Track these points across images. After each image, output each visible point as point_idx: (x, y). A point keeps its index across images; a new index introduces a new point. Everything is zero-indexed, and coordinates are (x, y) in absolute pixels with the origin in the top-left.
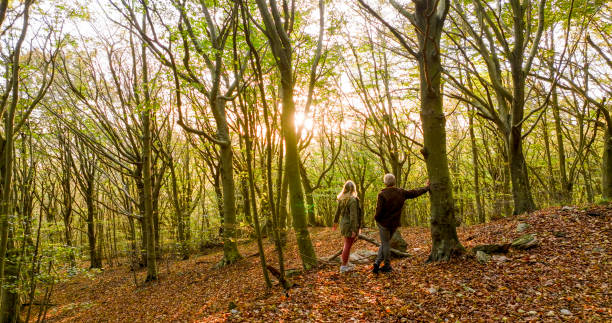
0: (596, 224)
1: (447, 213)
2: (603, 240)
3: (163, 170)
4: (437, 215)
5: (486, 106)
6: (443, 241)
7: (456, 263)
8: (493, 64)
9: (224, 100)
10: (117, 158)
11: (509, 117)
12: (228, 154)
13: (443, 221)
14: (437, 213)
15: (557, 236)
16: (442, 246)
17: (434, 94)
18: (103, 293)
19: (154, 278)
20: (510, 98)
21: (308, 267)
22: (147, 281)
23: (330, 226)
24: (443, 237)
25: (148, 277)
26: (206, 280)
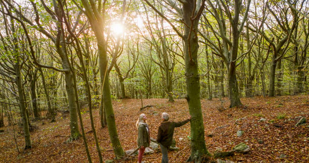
0: (279, 134)
1: (200, 135)
2: (284, 147)
4: (194, 136)
6: (198, 151)
8: (222, 24)
12: (70, 77)
13: (198, 139)
14: (194, 134)
15: (260, 143)
16: (197, 153)
17: (194, 63)
19: (30, 147)
21: (118, 158)
22: (26, 149)
23: (134, 98)
24: (198, 149)
25: (26, 146)
26: (60, 153)
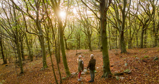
0: (145, 65)
1: (108, 65)
2: (147, 71)
3: (23, 36)
5: (115, 24)
6: (106, 72)
7: (110, 80)
8: (117, 12)
9: (40, 22)
10: (9, 37)
11: (120, 27)
12: (43, 38)
13: (107, 67)
14: (105, 64)
15: (136, 69)
16: (106, 74)
17: (105, 31)
18: (7, 77)
19: (23, 73)
20: (121, 22)
21: (68, 76)
22: (21, 73)
23: (71, 49)
25: (21, 72)
26: (38, 75)
